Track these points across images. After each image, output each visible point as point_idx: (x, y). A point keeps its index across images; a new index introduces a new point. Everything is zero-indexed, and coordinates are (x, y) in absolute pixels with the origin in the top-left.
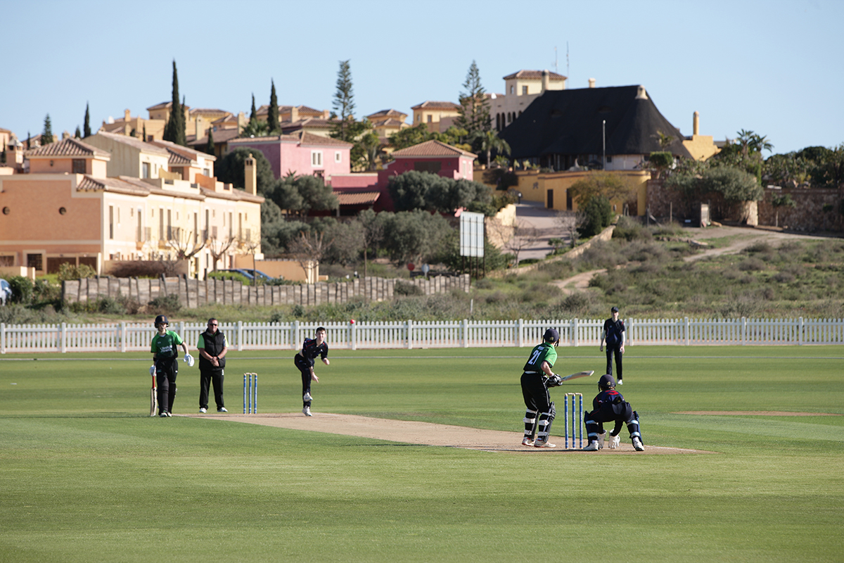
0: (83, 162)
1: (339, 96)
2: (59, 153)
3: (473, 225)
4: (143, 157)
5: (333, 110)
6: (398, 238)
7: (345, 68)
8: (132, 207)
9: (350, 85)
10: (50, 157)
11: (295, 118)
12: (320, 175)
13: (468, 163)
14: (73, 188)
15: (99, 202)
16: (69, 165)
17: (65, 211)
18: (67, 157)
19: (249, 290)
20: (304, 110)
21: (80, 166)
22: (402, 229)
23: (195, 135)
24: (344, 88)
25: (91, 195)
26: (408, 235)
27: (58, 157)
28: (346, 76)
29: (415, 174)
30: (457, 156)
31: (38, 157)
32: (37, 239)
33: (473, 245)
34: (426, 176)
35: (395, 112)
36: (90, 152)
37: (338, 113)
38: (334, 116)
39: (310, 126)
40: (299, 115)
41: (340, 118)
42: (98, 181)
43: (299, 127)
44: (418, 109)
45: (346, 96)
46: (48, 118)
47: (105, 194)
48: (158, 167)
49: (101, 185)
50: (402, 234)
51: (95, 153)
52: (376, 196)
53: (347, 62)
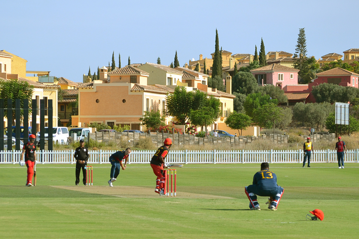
0: (135, 77)
1: (299, 46)
2: (124, 73)
3: (343, 109)
4: (168, 75)
5: (295, 53)
6: (310, 116)
7: (302, 32)
8: (160, 99)
9: (305, 41)
10: (120, 75)
11: (277, 57)
12: (279, 85)
13: (355, 79)
14: (129, 90)
15: (141, 97)
16: (129, 78)
17: (125, 101)
18: (128, 75)
19: (199, 139)
20: (282, 53)
21: (134, 79)
22: (312, 111)
23: (230, 67)
24: (301, 42)
25: (138, 93)
26: (315, 115)
27: (122, 75)
28: (303, 36)
29: (326, 85)
30: (349, 75)
31: (114, 75)
32: (111, 115)
33: (343, 119)
34: (332, 85)
35: (336, 54)
36: (139, 72)
37: (298, 54)
38: (296, 56)
39: (284, 61)
40: (279, 56)
41: (299, 57)
42: (141, 86)
43: (279, 62)
44: (346, 53)
45: (302, 46)
46: (159, 59)
47: (145, 93)
48: (177, 80)
49: (142, 88)
50: (312, 114)
51: (141, 73)
52: (306, 96)
53: (303, 29)
